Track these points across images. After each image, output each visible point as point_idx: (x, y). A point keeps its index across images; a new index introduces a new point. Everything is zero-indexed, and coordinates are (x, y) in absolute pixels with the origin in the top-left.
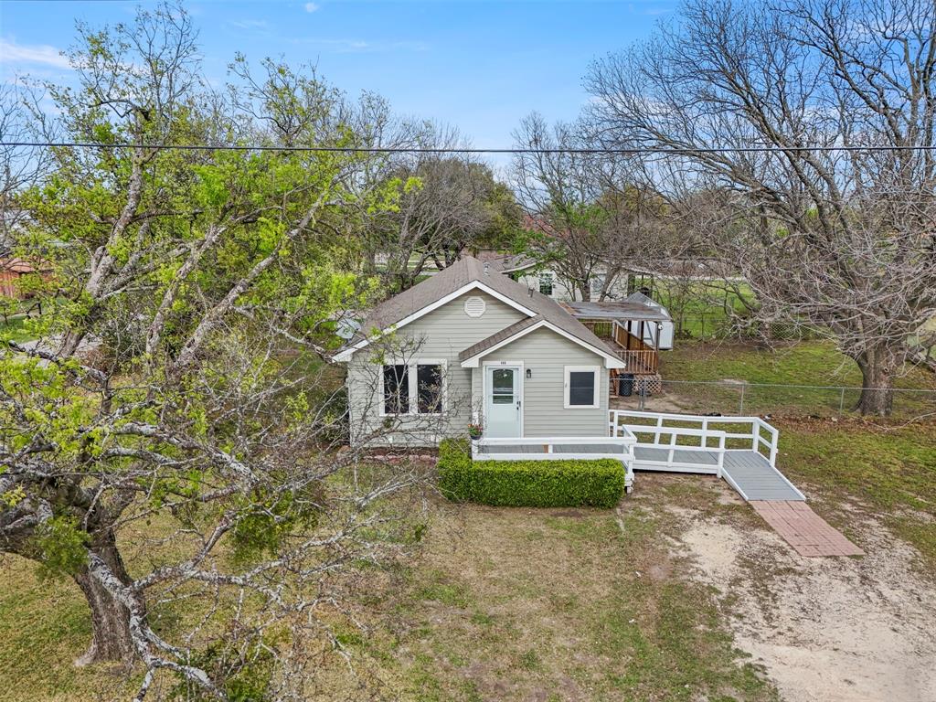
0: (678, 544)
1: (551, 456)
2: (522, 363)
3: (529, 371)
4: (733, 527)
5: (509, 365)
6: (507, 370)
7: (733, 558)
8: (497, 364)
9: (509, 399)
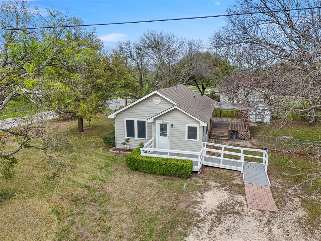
0: (200, 196)
1: (168, 156)
2: (169, 122)
3: (172, 125)
4: (229, 193)
5: (165, 122)
6: (164, 124)
7: (217, 204)
8: (160, 122)
9: (166, 135)
